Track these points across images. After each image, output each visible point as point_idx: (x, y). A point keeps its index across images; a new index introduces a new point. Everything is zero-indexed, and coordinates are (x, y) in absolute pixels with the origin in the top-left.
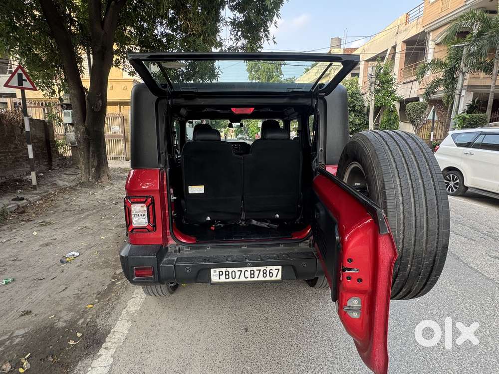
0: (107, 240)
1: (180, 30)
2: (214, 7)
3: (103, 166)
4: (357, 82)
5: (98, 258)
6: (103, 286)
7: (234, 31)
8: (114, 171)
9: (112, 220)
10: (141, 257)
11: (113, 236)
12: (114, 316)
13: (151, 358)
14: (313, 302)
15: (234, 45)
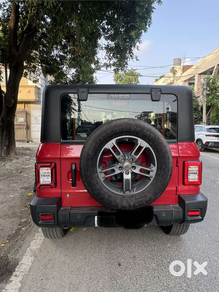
0: (15, 198)
1: (70, 53)
2: (93, 37)
3: (12, 145)
4: (193, 89)
5: (9, 211)
6: (12, 230)
7: (107, 54)
8: (19, 149)
9: (18, 184)
10: (45, 206)
11: (19, 195)
12: (21, 252)
13: (49, 284)
14: (169, 245)
15: (108, 63)
